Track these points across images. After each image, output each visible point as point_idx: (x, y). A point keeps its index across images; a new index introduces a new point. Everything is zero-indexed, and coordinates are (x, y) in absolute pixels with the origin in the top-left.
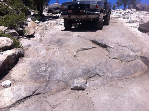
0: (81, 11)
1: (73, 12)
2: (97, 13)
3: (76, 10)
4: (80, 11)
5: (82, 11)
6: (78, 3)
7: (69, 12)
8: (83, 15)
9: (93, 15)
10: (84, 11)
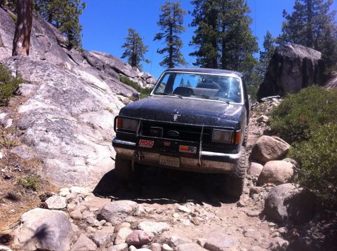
0: (183, 148)
2: (233, 156)
3: (167, 144)
4: (181, 147)
5: (187, 147)
6: (175, 117)
7: (142, 145)
9: (222, 163)
10: (195, 151)
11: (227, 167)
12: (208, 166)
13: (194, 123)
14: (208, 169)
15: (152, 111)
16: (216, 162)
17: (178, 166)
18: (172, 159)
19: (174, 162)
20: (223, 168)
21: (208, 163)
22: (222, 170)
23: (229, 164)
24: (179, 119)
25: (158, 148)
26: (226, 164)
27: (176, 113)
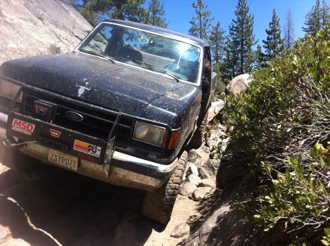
0: (80, 147)
3: (55, 134)
4: (76, 142)
5: (86, 145)
6: (81, 91)
7: (15, 128)
9: (142, 176)
10: (98, 153)
11: (151, 182)
12: (121, 177)
14: (121, 180)
16: (134, 174)
19: (69, 162)
20: (145, 183)
21: (122, 173)
22: (143, 185)
23: (153, 179)
24: (86, 94)
26: (149, 178)
27: (84, 85)
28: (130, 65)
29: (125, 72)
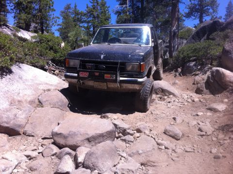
0: (107, 76)
1: (89, 77)
2: (140, 80)
3: (97, 74)
4: (105, 75)
5: (109, 75)
6: (102, 57)
7: (81, 75)
8: (111, 83)
9: (133, 85)
10: (114, 78)
11: (137, 87)
13: (114, 60)
14: (125, 89)
15: (87, 53)
17: (106, 88)
18: (101, 84)
19: (103, 86)
20: (135, 88)
21: (125, 86)
22: (134, 89)
23: (138, 85)
24: (104, 57)
25: (92, 77)
26: (136, 85)
27: (102, 54)
28: (117, 44)
29: (116, 47)
